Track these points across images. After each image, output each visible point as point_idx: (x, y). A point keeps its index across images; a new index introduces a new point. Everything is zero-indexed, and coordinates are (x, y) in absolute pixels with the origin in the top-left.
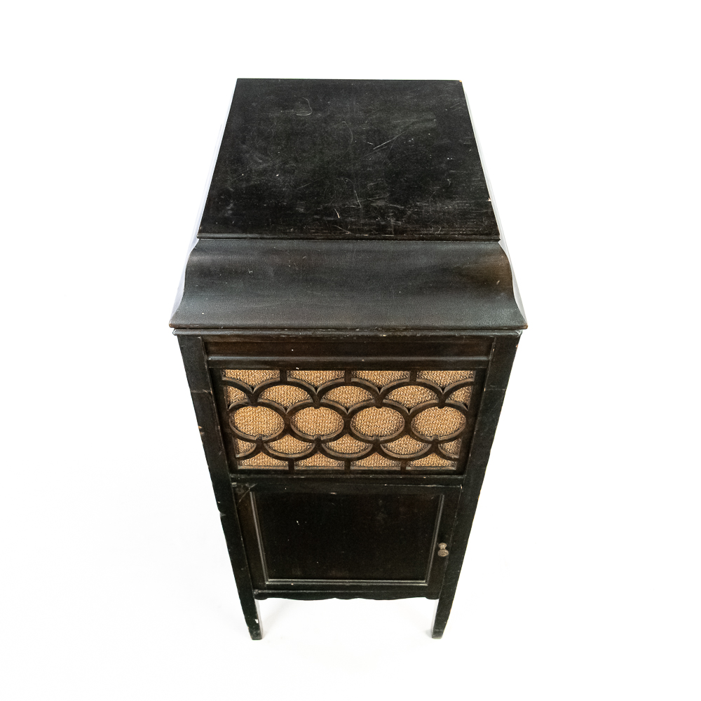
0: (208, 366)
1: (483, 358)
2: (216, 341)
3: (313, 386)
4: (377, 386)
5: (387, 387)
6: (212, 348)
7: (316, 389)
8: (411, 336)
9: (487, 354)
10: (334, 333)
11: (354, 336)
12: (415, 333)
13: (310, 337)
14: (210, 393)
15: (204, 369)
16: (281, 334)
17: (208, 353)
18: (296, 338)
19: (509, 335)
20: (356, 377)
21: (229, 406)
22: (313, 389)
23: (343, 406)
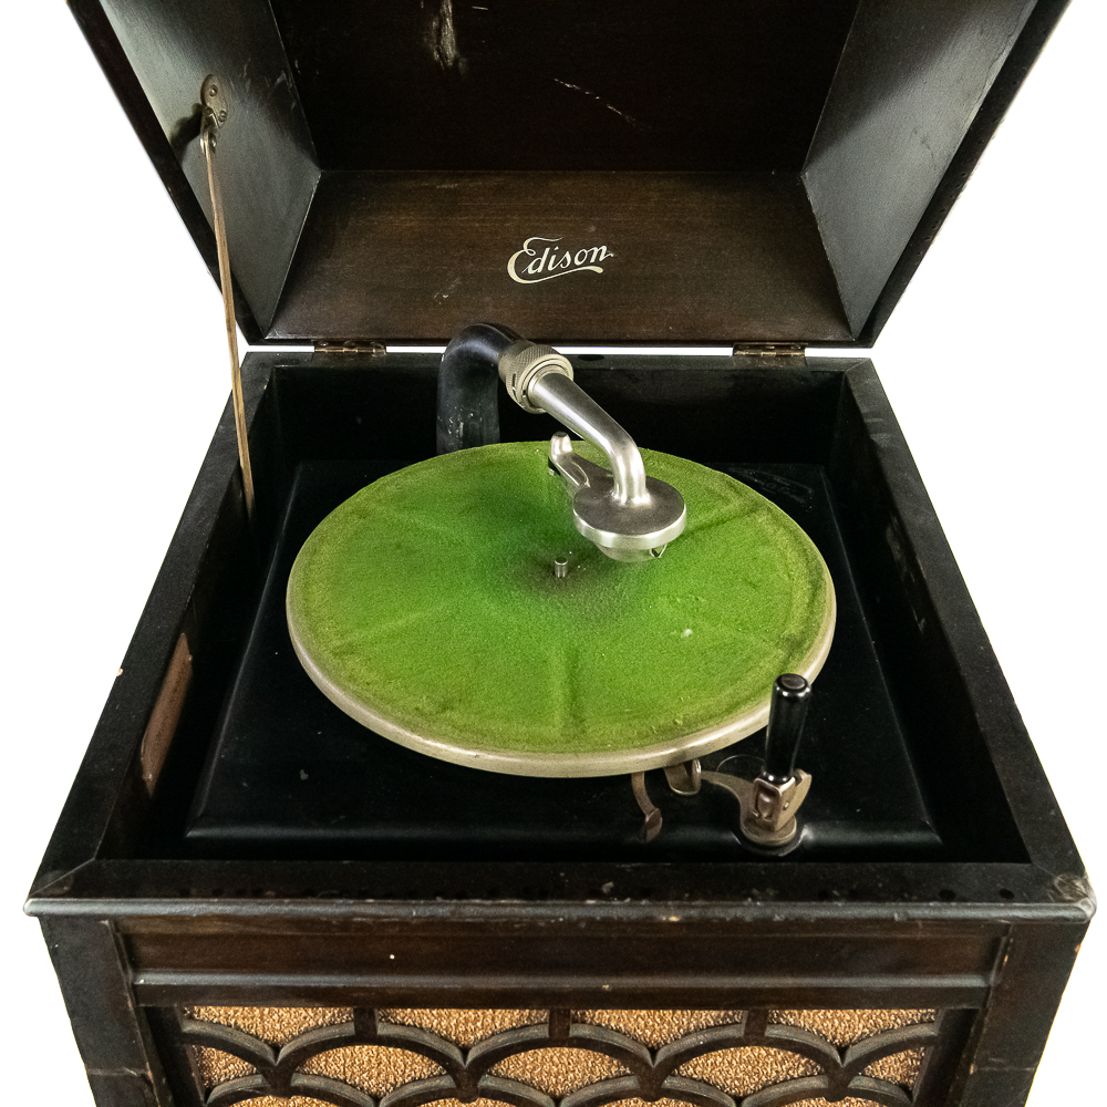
0: (137, 1002)
1: (974, 982)
2: (160, 930)
3: (456, 1043)
4: (646, 1045)
5: (676, 1048)
6: (148, 951)
7: (465, 1051)
8: (756, 920)
9: (983, 968)
10: (516, 910)
11: (580, 919)
12: (768, 912)
13: (443, 923)
14: (144, 1077)
15: (126, 1012)
16: (355, 915)
17: (138, 965)
18: (404, 924)
19: (1058, 918)
20: (584, 1022)
21: (208, 1092)
22: (456, 1054)
23: (546, 1093)
